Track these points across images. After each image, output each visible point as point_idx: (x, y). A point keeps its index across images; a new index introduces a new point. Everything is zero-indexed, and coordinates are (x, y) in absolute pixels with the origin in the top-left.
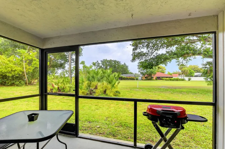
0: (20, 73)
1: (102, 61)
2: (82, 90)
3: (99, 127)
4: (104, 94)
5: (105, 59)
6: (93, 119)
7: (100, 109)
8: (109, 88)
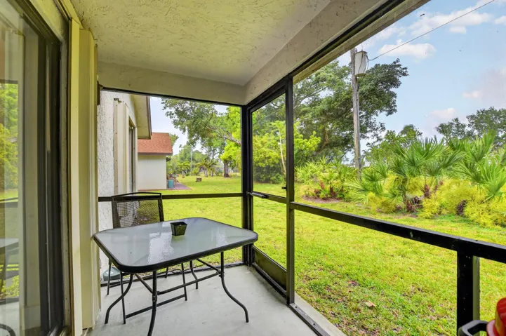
0: (275, 161)
1: (472, 117)
2: (383, 197)
3: (371, 308)
4: (458, 214)
5: (487, 109)
6: (369, 279)
7: (414, 256)
8: (478, 198)
